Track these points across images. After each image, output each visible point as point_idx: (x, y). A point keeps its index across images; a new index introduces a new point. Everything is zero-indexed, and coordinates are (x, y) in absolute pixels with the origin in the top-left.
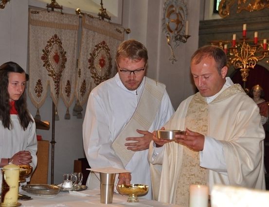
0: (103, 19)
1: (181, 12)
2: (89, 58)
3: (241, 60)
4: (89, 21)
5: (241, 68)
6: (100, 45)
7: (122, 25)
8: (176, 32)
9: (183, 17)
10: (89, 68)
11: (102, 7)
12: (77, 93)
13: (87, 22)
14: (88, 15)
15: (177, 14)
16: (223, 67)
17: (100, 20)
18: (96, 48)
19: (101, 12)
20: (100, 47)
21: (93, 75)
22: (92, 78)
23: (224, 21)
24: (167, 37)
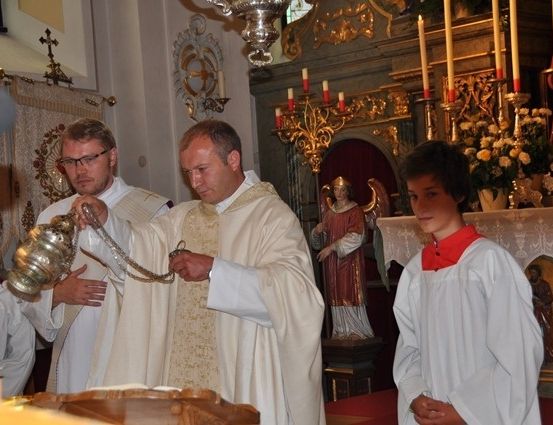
0: (56, 83)
1: (210, 56)
2: (34, 159)
3: (306, 134)
4: (26, 90)
5: (307, 149)
6: (54, 133)
7: (98, 91)
8: (204, 95)
9: (215, 65)
10: (37, 177)
11: (52, 61)
12: (17, 227)
13: (21, 92)
14: (22, 79)
15: (201, 61)
16: (230, 152)
17: (49, 85)
18: (46, 139)
19: (49, 71)
20: (56, 137)
21: (47, 190)
22: (44, 197)
23: (293, 65)
24: (188, 104)
